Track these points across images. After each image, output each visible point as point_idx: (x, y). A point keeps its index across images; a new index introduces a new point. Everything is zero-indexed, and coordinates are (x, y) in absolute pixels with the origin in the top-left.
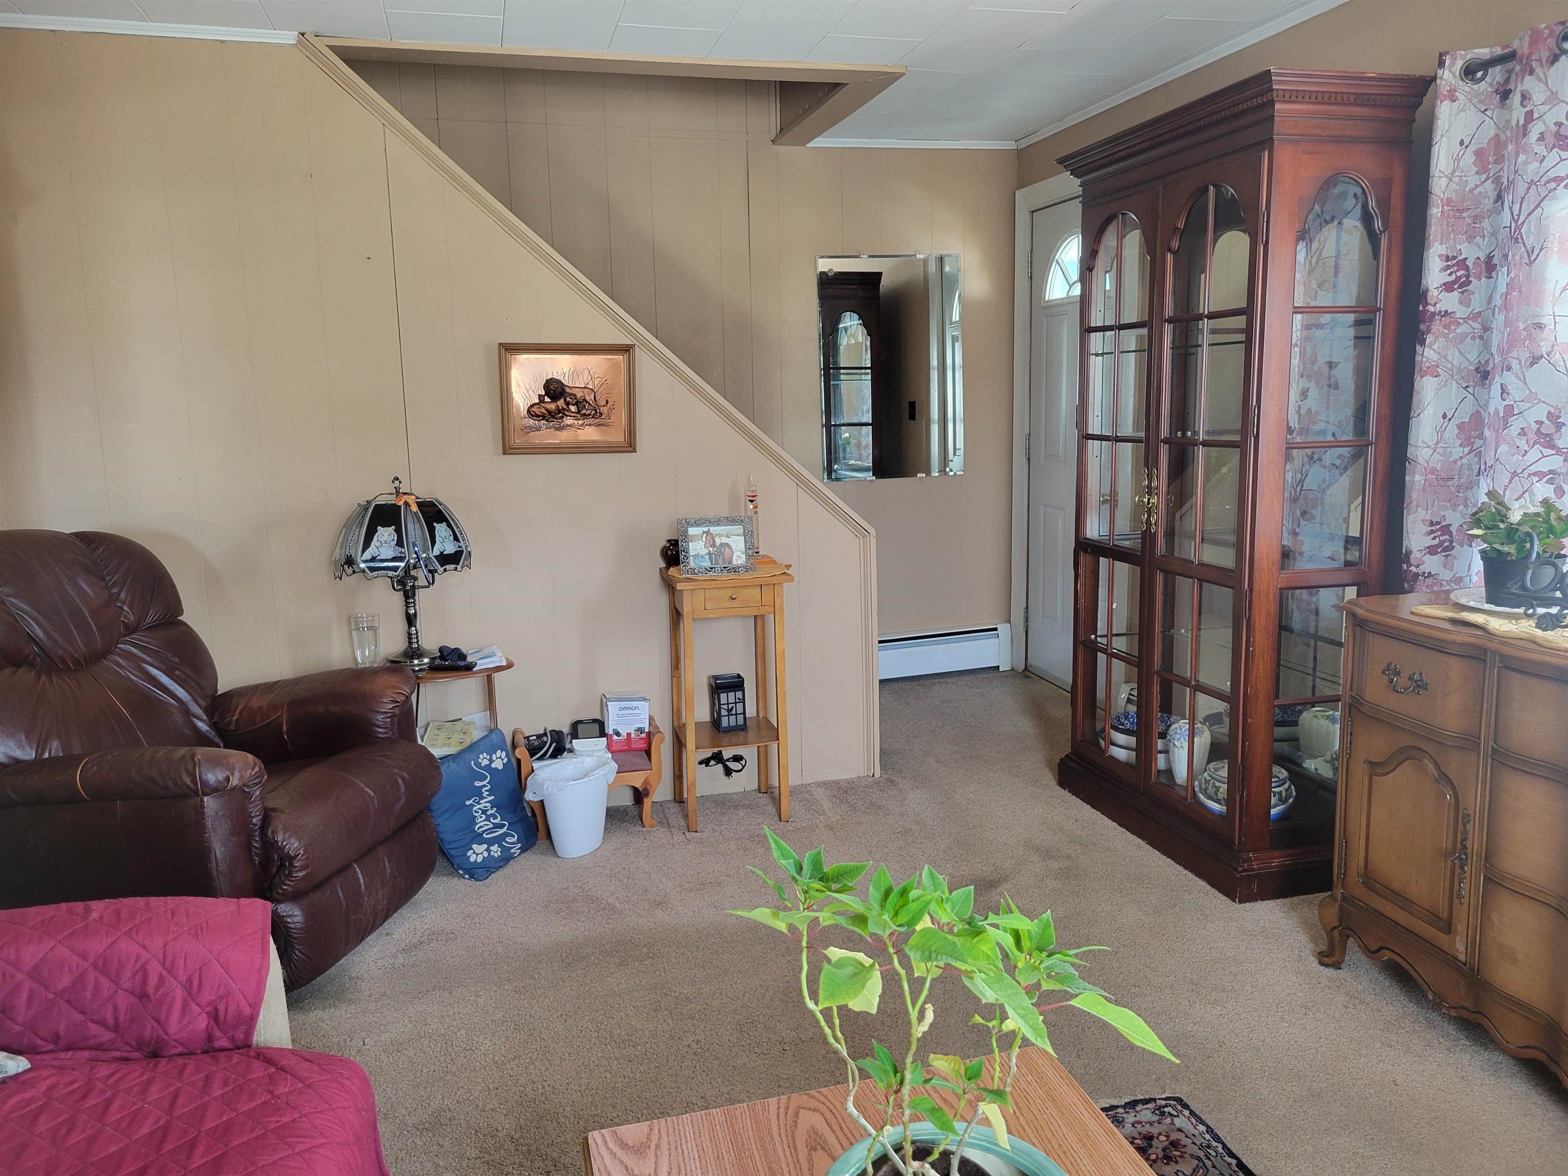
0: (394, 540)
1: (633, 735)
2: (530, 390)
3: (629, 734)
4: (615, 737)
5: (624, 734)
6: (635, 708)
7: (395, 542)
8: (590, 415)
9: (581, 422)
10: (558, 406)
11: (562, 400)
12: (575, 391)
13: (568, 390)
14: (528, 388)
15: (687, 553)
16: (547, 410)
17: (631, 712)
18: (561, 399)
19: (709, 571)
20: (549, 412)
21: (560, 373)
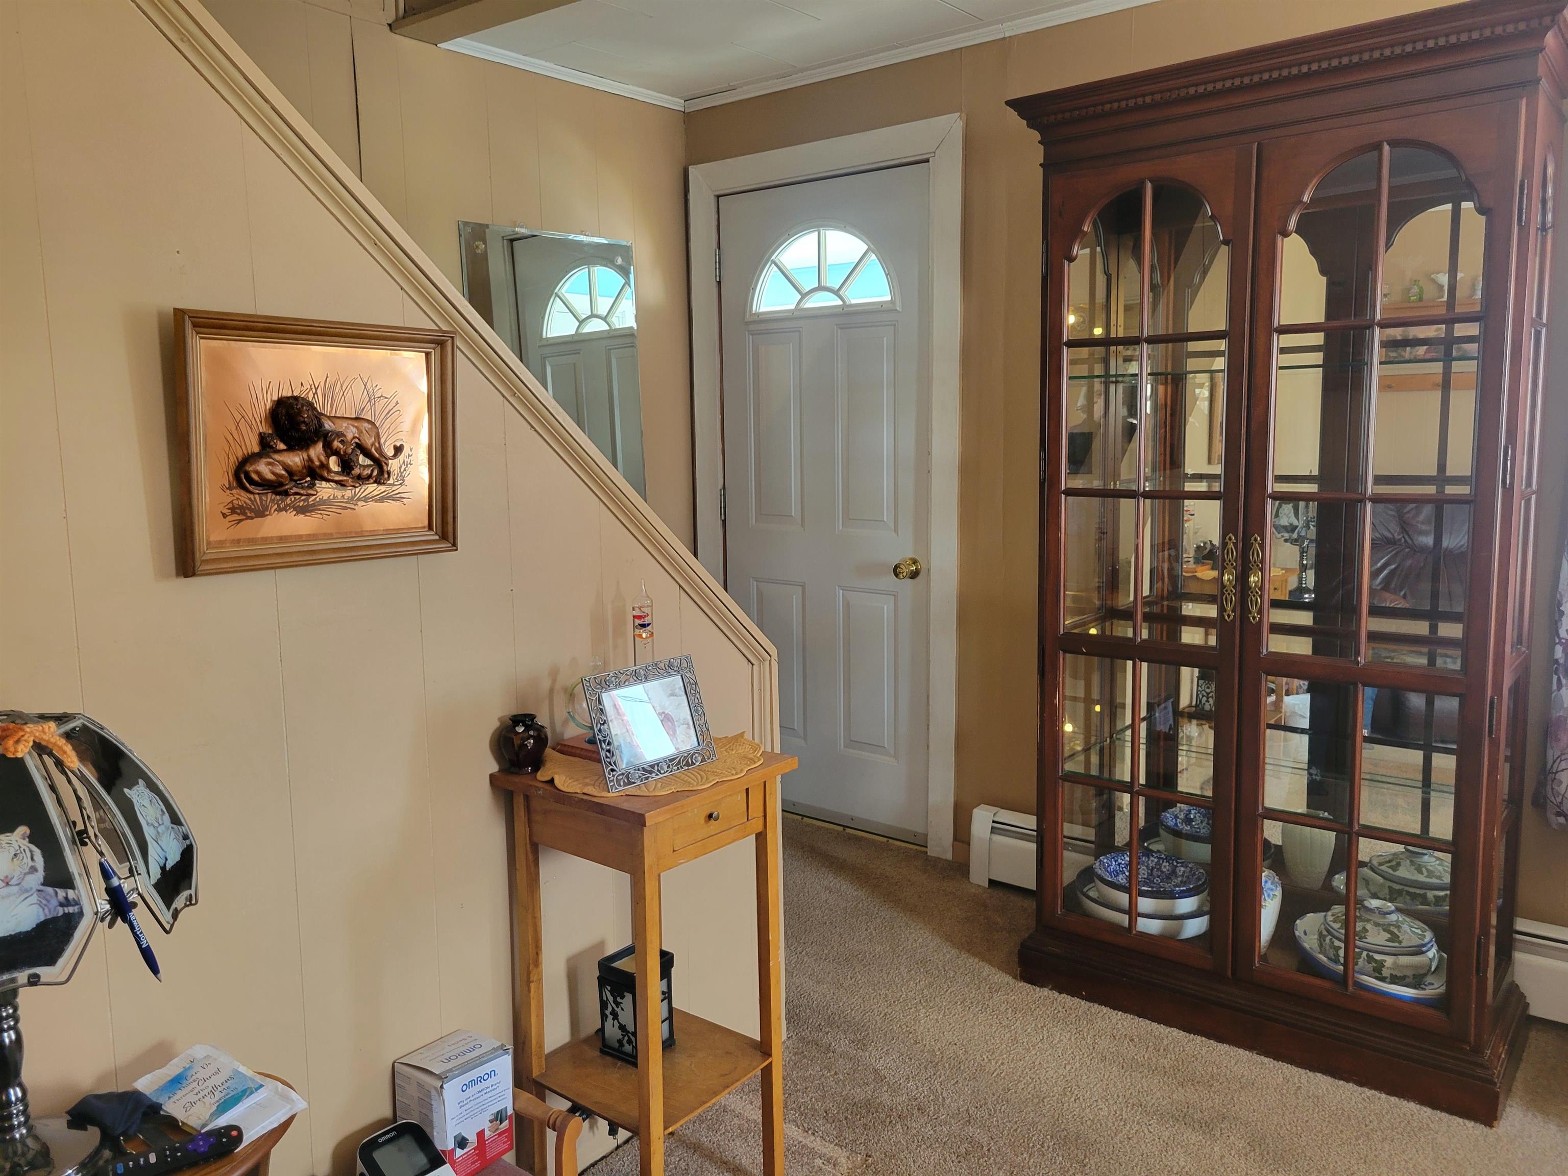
0: (33, 870)
1: (487, 1134)
2: (242, 424)
3: (480, 1135)
4: (459, 1152)
5: (472, 1138)
6: (489, 1075)
7: (40, 875)
8: (370, 476)
9: (348, 493)
10: (310, 460)
11: (320, 446)
12: (342, 426)
13: (328, 425)
14: (238, 417)
15: (609, 744)
16: (286, 468)
17: (484, 1084)
18: (315, 443)
19: (651, 772)
20: (290, 472)
21: (307, 386)
